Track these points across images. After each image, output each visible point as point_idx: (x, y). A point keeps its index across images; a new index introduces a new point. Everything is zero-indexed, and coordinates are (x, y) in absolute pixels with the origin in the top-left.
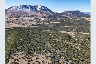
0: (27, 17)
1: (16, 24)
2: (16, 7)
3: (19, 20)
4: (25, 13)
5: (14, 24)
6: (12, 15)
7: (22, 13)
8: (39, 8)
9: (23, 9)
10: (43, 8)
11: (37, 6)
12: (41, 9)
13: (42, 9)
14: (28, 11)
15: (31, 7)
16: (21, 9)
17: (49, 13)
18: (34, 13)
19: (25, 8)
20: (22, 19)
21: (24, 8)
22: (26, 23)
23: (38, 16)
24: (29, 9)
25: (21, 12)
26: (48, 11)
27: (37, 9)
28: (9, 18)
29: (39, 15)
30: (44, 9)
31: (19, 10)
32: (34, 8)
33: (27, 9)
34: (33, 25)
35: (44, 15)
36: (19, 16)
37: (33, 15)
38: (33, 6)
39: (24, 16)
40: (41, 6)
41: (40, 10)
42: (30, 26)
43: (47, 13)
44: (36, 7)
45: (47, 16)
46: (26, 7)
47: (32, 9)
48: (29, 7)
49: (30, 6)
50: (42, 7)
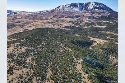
0: (70, 17)
2: (63, 6)
3: (59, 21)
4: (71, 13)
6: (56, 15)
7: (66, 13)
8: (91, 7)
9: (70, 9)
10: (98, 5)
11: (90, 3)
12: (94, 8)
13: (95, 8)
14: (76, 10)
15: (81, 5)
16: (69, 8)
17: (104, 13)
18: (82, 12)
19: (73, 7)
20: (63, 20)
21: (72, 7)
23: (85, 17)
24: (78, 8)
26: (105, 9)
27: (88, 7)
28: (52, 18)
29: (86, 15)
30: (98, 7)
31: (67, 9)
32: (84, 6)
33: (75, 8)
35: (94, 16)
36: (62, 17)
37: (79, 15)
38: (83, 3)
39: (67, 16)
40: (95, 3)
43: (101, 13)
44: (87, 4)
45: (98, 16)
46: (74, 5)
47: (82, 7)
48: (78, 5)
49: (80, 4)
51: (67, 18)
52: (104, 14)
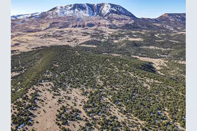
0: (80, 26)
1: (58, 40)
2: (62, 7)
3: (65, 33)
4: (78, 20)
5: (54, 39)
6: (53, 23)
7: (72, 18)
8: (106, 10)
9: (74, 12)
10: (115, 8)
11: (103, 5)
12: (110, 12)
13: (112, 12)
14: (84, 14)
15: (91, 6)
16: (72, 11)
17: (126, 20)
18: (95, 19)
19: (78, 9)
20: (71, 32)
21: (76, 10)
22: (75, 39)
23: (102, 25)
24: (87, 12)
25: (70, 17)
26: (125, 14)
27: (101, 11)
28: (49, 28)
29: (104, 23)
30: (115, 10)
31: (68, 13)
32: (96, 9)
33: (81, 12)
34: (88, 43)
35: (114, 24)
36: (66, 25)
37: (93, 22)
38: (94, 5)
39: (74, 25)
40: (110, 4)
41: (108, 14)
42: (82, 44)
43: (122, 19)
44: (100, 7)
45: (120, 25)
46: (80, 7)
47: (93, 10)
48: (86, 7)
49: (88, 5)
50: (112, 6)
51: (75, 27)
52: (127, 22)
